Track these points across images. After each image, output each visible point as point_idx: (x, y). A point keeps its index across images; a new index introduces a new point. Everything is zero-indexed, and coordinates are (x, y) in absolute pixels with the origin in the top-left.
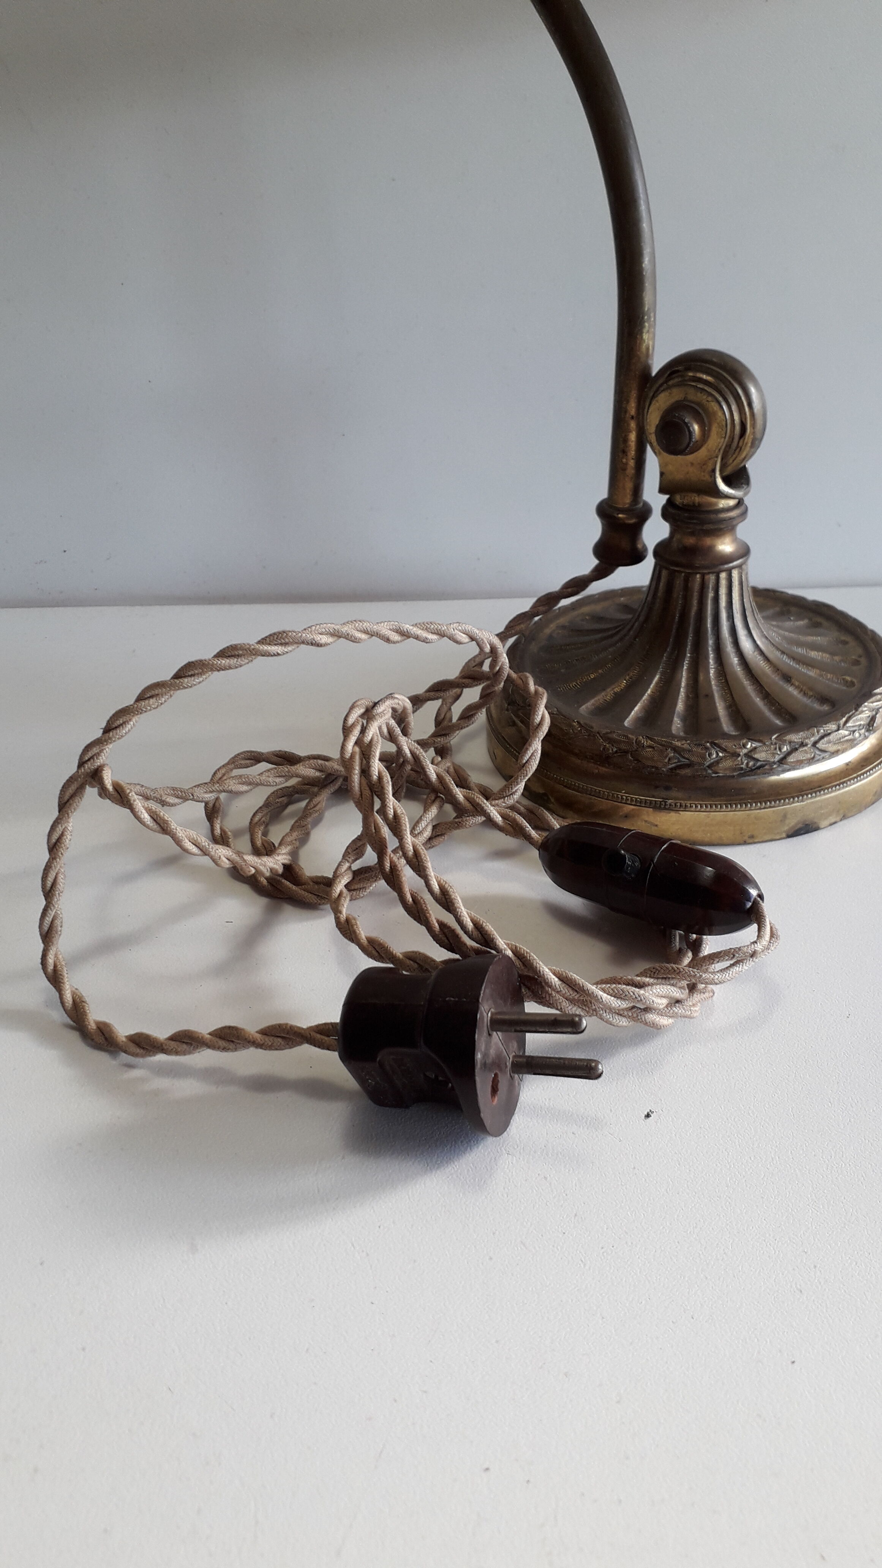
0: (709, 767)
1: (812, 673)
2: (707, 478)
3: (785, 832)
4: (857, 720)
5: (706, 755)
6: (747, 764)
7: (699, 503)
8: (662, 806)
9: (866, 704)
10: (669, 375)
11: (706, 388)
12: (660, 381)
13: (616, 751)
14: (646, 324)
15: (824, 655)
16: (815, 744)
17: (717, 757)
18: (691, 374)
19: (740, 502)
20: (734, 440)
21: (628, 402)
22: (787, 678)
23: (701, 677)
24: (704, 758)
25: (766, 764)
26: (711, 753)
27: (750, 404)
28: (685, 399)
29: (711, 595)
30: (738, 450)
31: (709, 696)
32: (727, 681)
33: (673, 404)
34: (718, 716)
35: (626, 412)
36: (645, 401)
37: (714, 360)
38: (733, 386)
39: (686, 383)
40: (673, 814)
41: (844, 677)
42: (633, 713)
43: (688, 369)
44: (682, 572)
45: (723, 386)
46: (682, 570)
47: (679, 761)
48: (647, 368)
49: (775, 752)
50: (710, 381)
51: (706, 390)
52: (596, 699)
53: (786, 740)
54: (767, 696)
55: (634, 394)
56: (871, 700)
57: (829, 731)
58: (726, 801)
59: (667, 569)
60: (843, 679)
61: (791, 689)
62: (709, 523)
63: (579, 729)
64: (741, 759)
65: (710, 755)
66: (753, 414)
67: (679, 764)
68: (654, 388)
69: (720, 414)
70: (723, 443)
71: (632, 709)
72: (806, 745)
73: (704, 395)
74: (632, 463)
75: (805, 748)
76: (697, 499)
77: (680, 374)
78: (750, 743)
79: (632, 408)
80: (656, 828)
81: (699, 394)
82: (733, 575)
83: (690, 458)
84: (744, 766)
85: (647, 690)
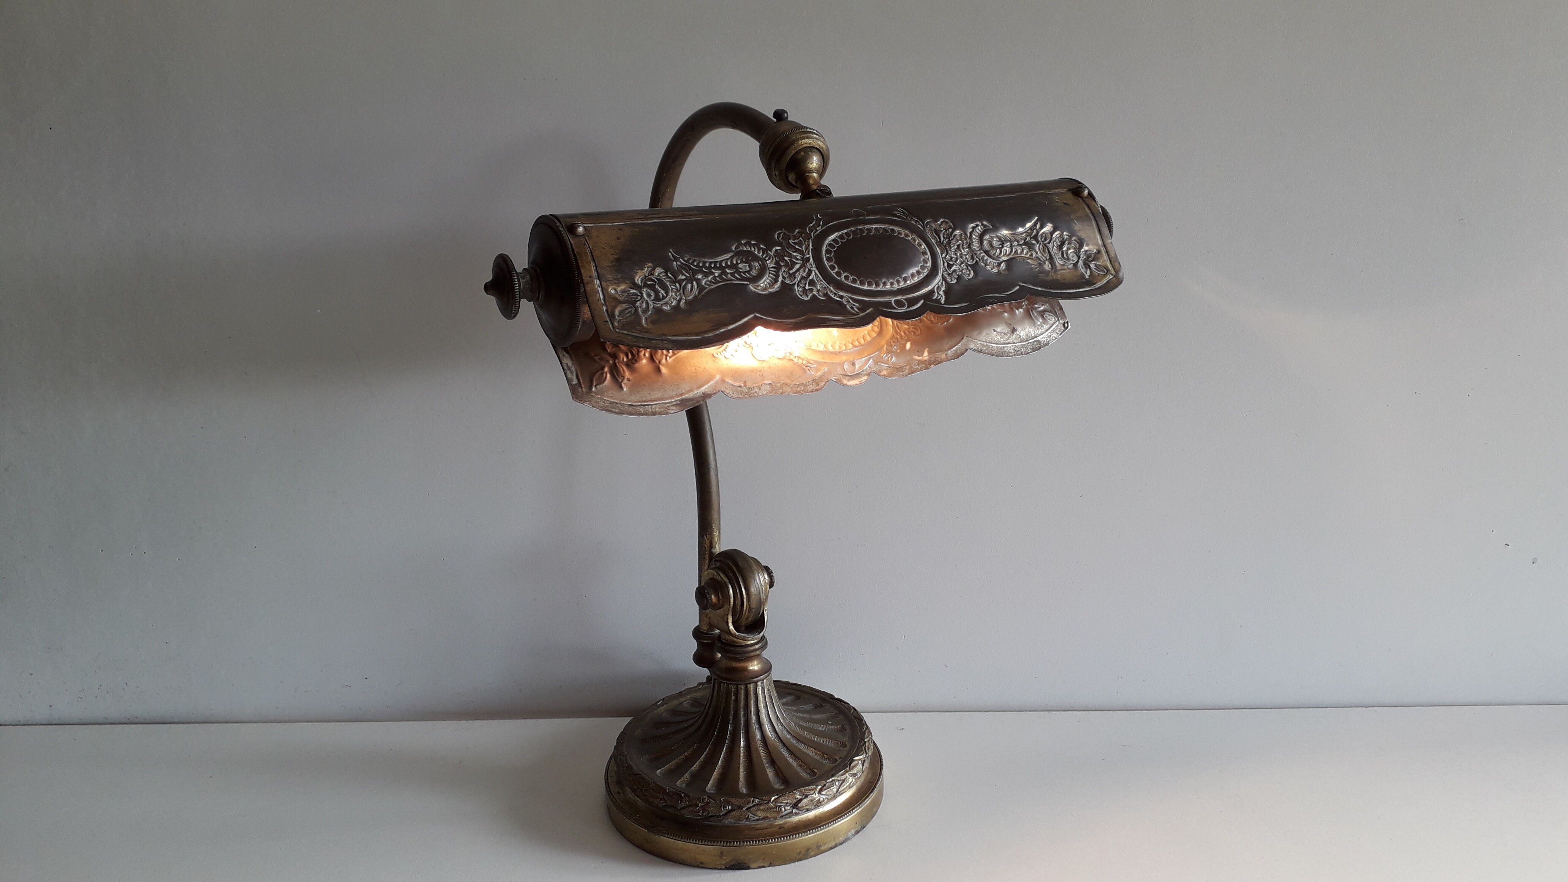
2: (725, 626)
23: (734, 754)
28: (713, 578)
62: (742, 654)
70: (729, 608)
82: (764, 681)
85: (696, 763)
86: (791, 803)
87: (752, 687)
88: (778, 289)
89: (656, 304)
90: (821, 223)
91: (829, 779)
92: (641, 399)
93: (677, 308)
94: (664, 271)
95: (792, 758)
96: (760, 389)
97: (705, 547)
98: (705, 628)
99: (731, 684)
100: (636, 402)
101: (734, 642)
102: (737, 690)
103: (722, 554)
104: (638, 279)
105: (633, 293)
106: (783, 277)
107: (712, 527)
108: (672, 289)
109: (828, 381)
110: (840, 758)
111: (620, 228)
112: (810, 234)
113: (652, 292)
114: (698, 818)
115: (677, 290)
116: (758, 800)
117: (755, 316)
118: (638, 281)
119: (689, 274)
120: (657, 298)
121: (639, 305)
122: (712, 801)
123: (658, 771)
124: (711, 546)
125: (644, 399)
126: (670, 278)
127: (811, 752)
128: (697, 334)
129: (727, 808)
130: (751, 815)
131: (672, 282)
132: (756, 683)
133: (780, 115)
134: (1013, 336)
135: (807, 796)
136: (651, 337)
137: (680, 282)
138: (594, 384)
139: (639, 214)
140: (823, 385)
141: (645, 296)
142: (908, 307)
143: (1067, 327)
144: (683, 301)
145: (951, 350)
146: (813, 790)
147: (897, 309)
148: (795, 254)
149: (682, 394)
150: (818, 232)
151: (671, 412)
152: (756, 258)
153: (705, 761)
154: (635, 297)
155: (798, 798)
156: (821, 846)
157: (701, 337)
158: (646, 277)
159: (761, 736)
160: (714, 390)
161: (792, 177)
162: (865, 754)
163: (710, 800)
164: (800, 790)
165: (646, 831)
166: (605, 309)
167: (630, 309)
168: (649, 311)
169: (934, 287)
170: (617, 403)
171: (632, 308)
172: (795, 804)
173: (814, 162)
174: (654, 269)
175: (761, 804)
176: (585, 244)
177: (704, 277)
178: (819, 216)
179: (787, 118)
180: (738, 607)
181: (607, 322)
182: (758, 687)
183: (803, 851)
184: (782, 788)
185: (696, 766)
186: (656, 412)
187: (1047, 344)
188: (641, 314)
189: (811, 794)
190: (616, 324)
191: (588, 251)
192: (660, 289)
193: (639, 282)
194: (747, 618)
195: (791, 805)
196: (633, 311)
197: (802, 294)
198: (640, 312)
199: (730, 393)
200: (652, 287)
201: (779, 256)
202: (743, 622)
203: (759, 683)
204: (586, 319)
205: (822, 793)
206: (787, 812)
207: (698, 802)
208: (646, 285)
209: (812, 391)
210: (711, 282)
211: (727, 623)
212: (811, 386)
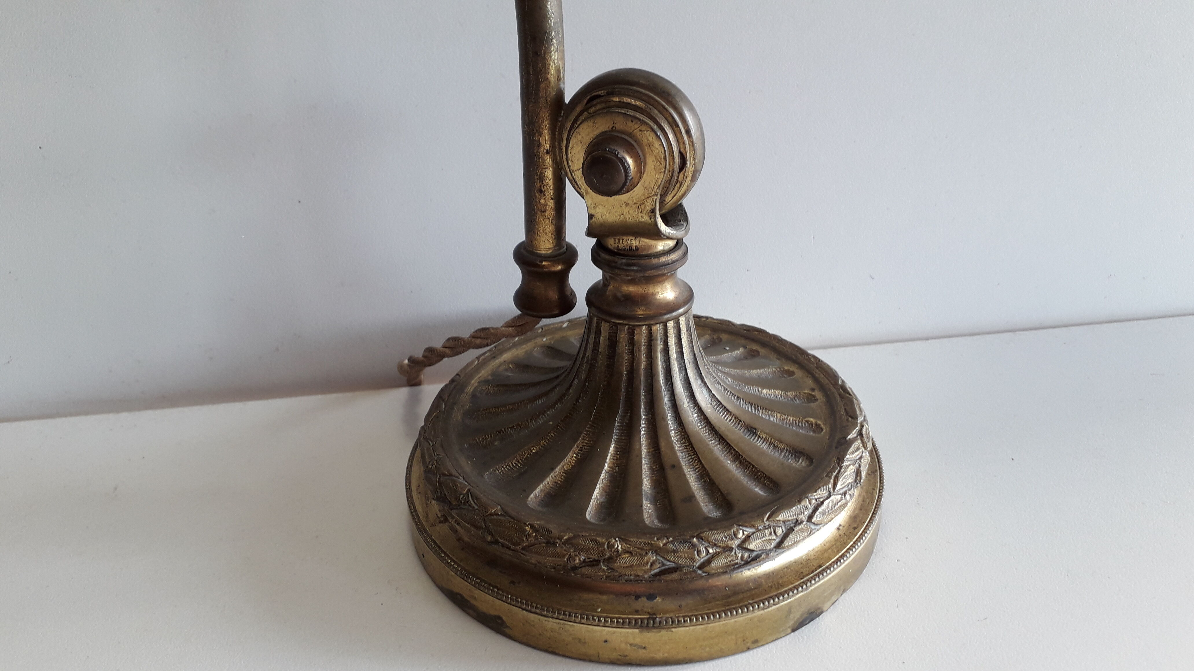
0: (701, 567)
1: (774, 418)
2: (646, 218)
3: (789, 627)
4: (846, 479)
5: (694, 555)
6: (742, 557)
7: (636, 246)
8: (651, 625)
9: (848, 456)
10: (588, 102)
11: (638, 115)
12: (578, 109)
13: (584, 560)
14: (554, 41)
15: (777, 392)
16: (810, 518)
17: (707, 555)
18: (616, 99)
19: (679, 243)
20: (674, 174)
21: (541, 134)
22: (752, 430)
23: (663, 444)
24: (693, 560)
25: (763, 553)
26: (700, 551)
27: (688, 132)
28: (613, 129)
29: (660, 347)
30: (678, 185)
31: (676, 466)
32: (691, 444)
33: (597, 137)
34: (693, 493)
35: (539, 145)
36: (561, 134)
37: (642, 81)
38: (667, 111)
39: (612, 110)
40: (663, 632)
41: (806, 419)
42: (593, 500)
43: (611, 94)
44: (626, 325)
45: (656, 112)
46: (625, 322)
47: (664, 565)
48: (560, 95)
49: (770, 538)
50: (639, 106)
51: (638, 119)
52: (545, 482)
53: (779, 521)
54: (737, 457)
55: (546, 125)
56: (850, 450)
57: (821, 500)
58: (724, 606)
59: (606, 321)
60: (808, 421)
61: (759, 443)
62: (651, 270)
63: (534, 534)
64: (735, 553)
65: (699, 552)
66: (692, 144)
67: (663, 568)
68: (572, 118)
69: (657, 144)
70: (661, 178)
71: (592, 495)
72: (802, 522)
73: (636, 123)
74: (551, 203)
75: (802, 526)
76: (635, 242)
77: (603, 99)
78: (741, 531)
79: (546, 141)
80: (644, 651)
81: (630, 124)
82: (681, 322)
83: (623, 197)
84: (738, 561)
85: (604, 466)
211: (652, 211)
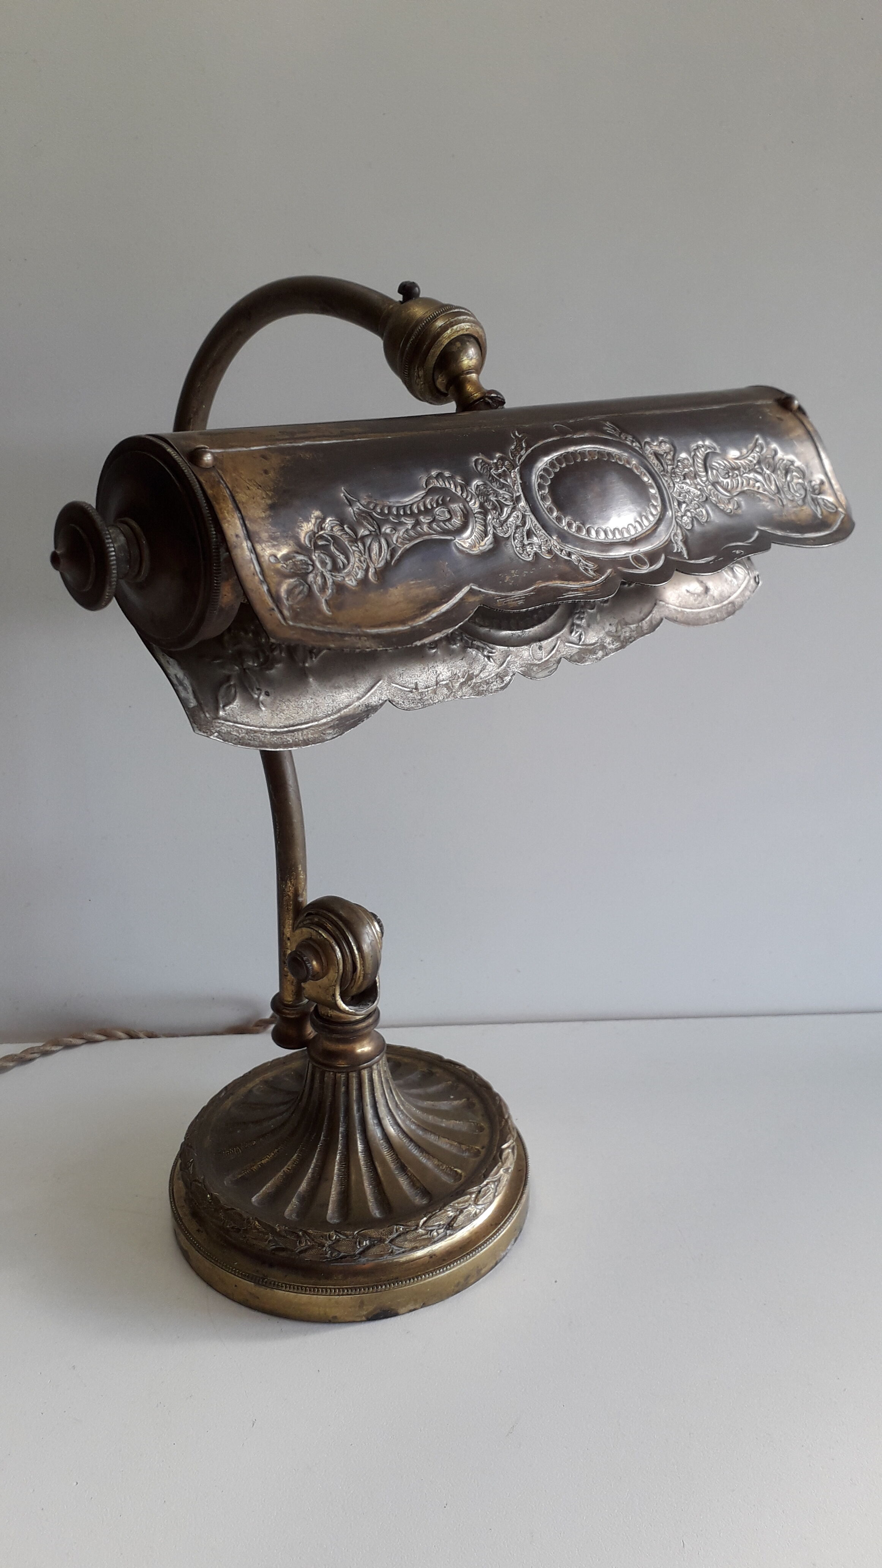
86: (444, 1225)
87: (365, 1074)
88: (491, 546)
89: (335, 576)
90: (524, 445)
91: (483, 1182)
92: (287, 723)
93: (364, 582)
94: (338, 523)
95: (425, 1157)
96: (435, 694)
97: (288, 895)
98: (289, 998)
99: (339, 1073)
100: (281, 727)
101: (340, 1017)
102: (348, 1079)
103: (314, 904)
104: (305, 538)
105: (301, 560)
106: (494, 527)
107: (297, 868)
108: (354, 551)
109: (514, 674)
110: (483, 1148)
111: (264, 456)
112: (514, 461)
113: (328, 558)
114: (324, 1260)
115: (360, 552)
116: (402, 1227)
117: (471, 589)
118: (305, 541)
119: (373, 527)
120: (335, 568)
121: (312, 579)
122: (342, 1236)
123: (253, 1199)
124: (296, 894)
125: (291, 722)
126: (347, 533)
127: (443, 1143)
128: (403, 622)
129: (364, 1244)
130: (395, 1248)
131: (352, 542)
132: (370, 1067)
133: (408, 291)
134: (707, 597)
135: (461, 1211)
136: (341, 632)
137: (363, 539)
138: (221, 706)
139: (282, 433)
140: (508, 680)
141: (318, 565)
142: (651, 566)
143: (758, 583)
144: (371, 571)
145: (646, 620)
146: (467, 1201)
147: (638, 569)
148: (501, 492)
149: (339, 711)
150: (523, 458)
151: (328, 738)
152: (455, 499)
153: (313, 1178)
154: (305, 567)
155: (451, 1216)
156: (481, 1269)
157: (409, 627)
158: (314, 533)
159: (382, 1133)
160: (380, 699)
161: (441, 381)
162: (512, 1138)
163: (339, 1235)
164: (452, 1204)
165: (253, 1284)
166: (265, 588)
167: (302, 587)
168: (328, 589)
169: (670, 536)
170: (255, 732)
171: (304, 585)
172: (449, 1224)
173: (469, 358)
174: (323, 520)
175: (407, 1232)
176: (219, 482)
177: (394, 532)
178: (517, 434)
179: (419, 294)
180: (350, 974)
181: (273, 609)
182: (374, 1072)
183: (462, 1281)
184: (425, 1202)
185: (304, 1186)
186: (308, 740)
187: (741, 606)
188: (319, 594)
189: (466, 1208)
190: (286, 613)
191: (227, 493)
192: (338, 553)
193: (307, 542)
194: (361, 986)
195: (445, 1227)
196: (305, 590)
197: (521, 552)
198: (317, 592)
199: (400, 702)
200: (325, 549)
201: (482, 494)
202: (354, 991)
203: (375, 1067)
204: (223, 606)
205: (478, 1203)
206: (440, 1236)
207: (324, 1241)
208: (317, 547)
209: (496, 691)
210: (404, 539)
211: (334, 995)
212: (495, 683)
